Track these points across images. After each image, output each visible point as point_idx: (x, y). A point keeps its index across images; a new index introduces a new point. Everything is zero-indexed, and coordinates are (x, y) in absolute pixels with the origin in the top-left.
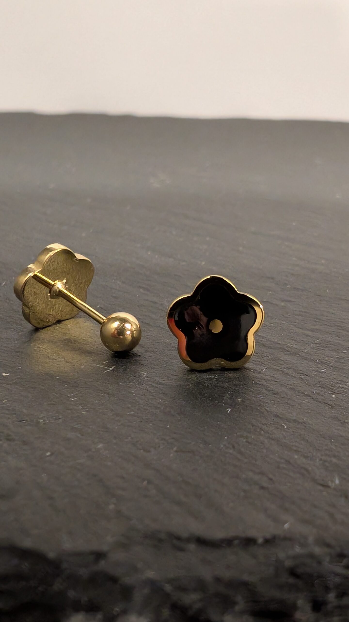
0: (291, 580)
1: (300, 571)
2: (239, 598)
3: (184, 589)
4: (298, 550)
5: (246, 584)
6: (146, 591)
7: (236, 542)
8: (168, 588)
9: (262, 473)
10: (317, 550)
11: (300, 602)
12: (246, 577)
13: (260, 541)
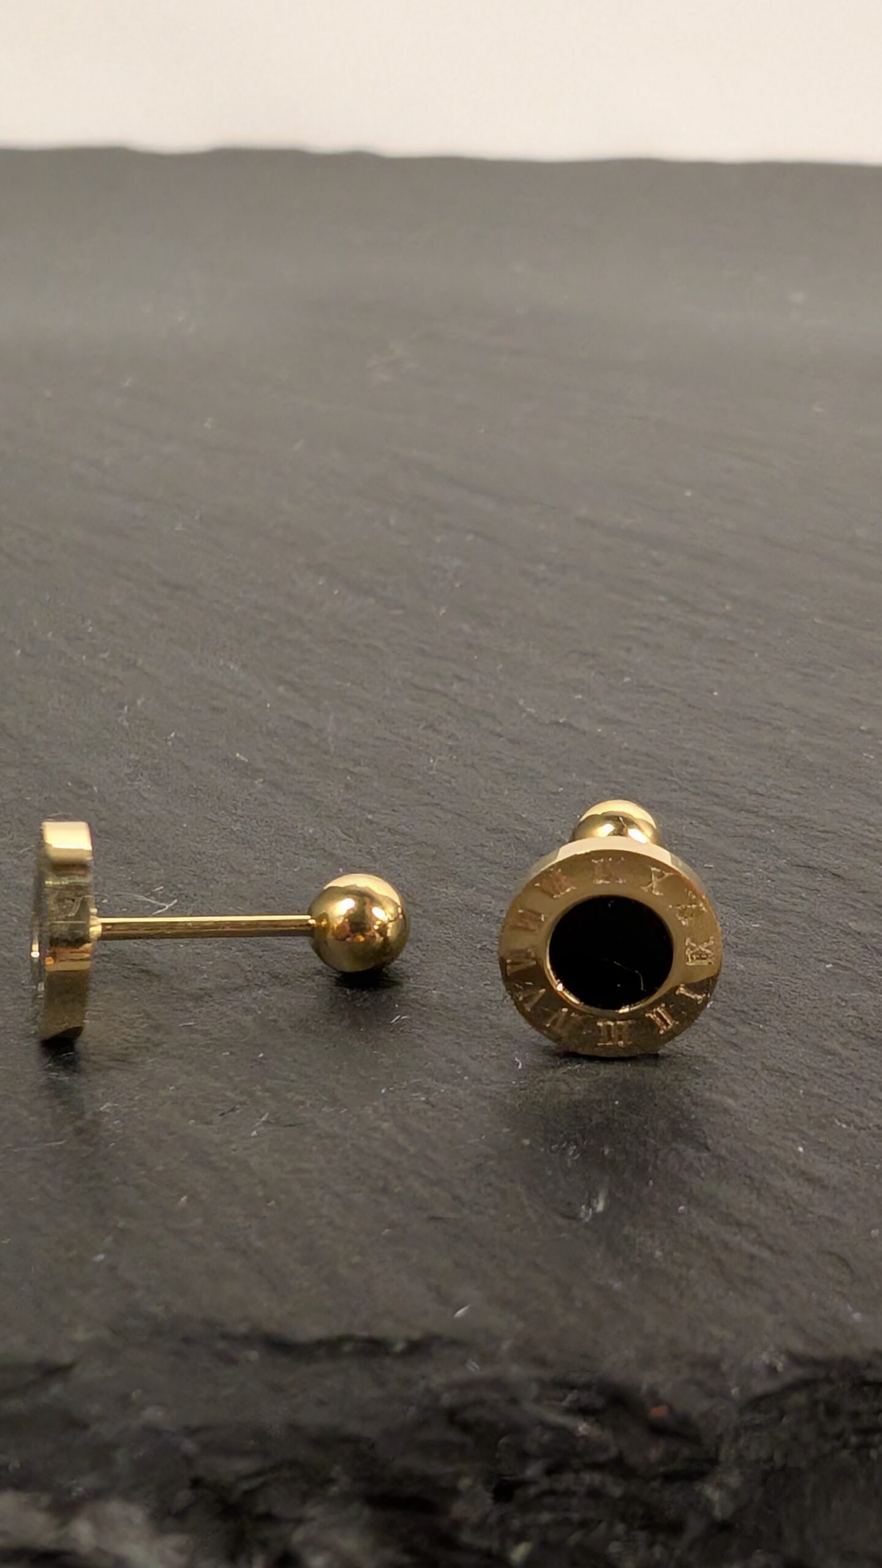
4: (473, 1368)
7: (347, 1348)
10: (516, 1371)
13: (400, 1347)
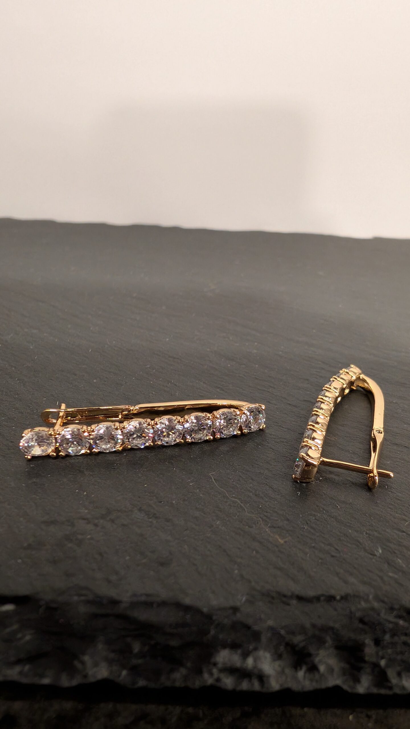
0: (361, 626)
1: (366, 619)
2: (328, 639)
3: (293, 633)
5: (332, 629)
6: (269, 635)
8: (283, 632)
9: (330, 545)
11: (367, 641)
12: (331, 624)
